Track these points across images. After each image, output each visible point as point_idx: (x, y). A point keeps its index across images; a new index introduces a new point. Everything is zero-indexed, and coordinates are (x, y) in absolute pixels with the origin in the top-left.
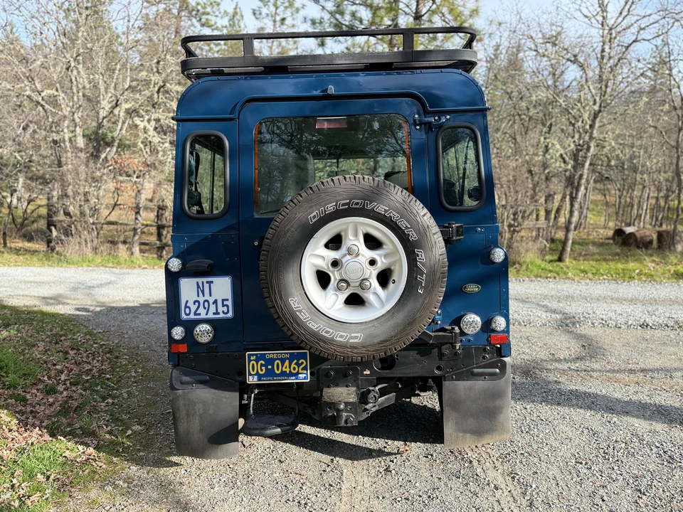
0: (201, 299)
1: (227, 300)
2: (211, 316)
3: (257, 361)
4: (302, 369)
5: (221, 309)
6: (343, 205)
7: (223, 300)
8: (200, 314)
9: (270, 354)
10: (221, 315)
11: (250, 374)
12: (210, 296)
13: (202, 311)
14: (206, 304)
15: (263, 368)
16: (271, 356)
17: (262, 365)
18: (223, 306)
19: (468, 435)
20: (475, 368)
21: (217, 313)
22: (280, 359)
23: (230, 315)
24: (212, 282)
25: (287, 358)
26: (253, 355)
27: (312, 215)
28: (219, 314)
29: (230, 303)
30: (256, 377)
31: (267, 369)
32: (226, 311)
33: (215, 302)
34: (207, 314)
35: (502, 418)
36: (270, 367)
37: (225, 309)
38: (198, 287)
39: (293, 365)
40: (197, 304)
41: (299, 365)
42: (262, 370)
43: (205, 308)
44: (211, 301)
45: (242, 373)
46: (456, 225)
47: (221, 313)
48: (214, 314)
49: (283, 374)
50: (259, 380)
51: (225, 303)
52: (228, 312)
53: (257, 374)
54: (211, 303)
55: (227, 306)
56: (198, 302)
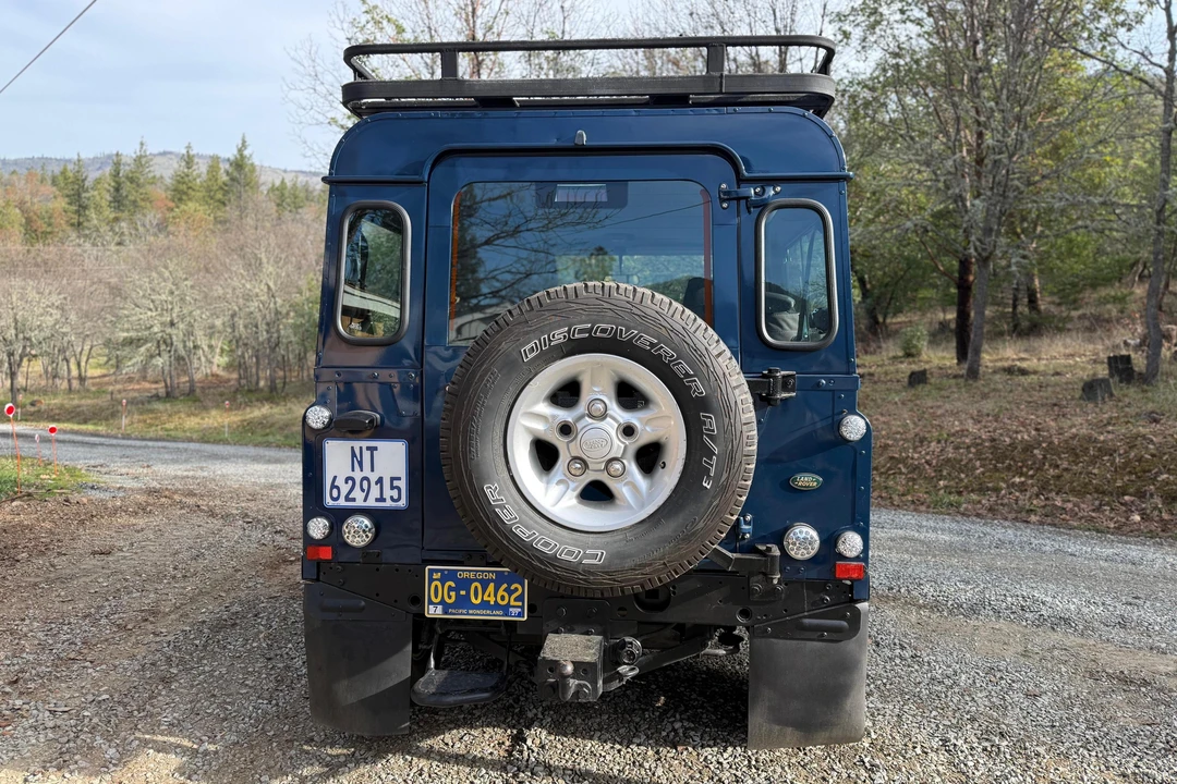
0: (358, 475)
1: (399, 479)
2: (371, 503)
3: (443, 581)
4: (515, 600)
5: (388, 493)
6: (581, 331)
7: (392, 479)
8: (354, 500)
9: (465, 571)
10: (388, 504)
11: (431, 602)
12: (372, 470)
13: (358, 494)
14: (365, 483)
15: (453, 594)
16: (465, 575)
17: (450, 589)
18: (392, 488)
19: (789, 730)
20: (805, 617)
21: (382, 499)
22: (480, 581)
23: (403, 503)
24: (376, 448)
25: (492, 580)
26: (437, 571)
27: (528, 347)
28: (384, 500)
29: (402, 484)
30: (440, 607)
31: (458, 595)
32: (396, 497)
33: (380, 481)
34: (365, 500)
35: (849, 704)
36: (463, 593)
37: (395, 494)
38: (354, 455)
39: (501, 592)
40: (350, 482)
41: (510, 593)
42: (450, 597)
43: (363, 490)
44: (373, 478)
45: (418, 600)
46: (783, 373)
47: (388, 499)
48: (377, 500)
49: (485, 605)
50: (445, 612)
51: (396, 483)
52: (399, 499)
53: (442, 602)
54: (373, 483)
55: (399, 489)
56: (353, 479)
